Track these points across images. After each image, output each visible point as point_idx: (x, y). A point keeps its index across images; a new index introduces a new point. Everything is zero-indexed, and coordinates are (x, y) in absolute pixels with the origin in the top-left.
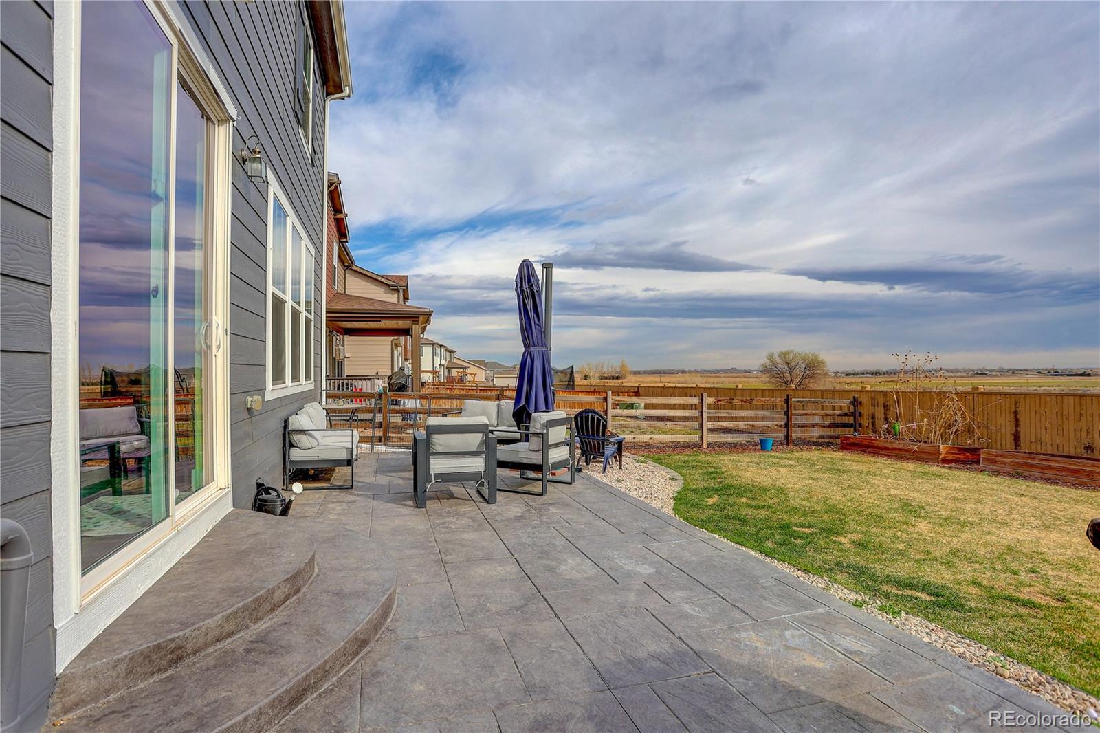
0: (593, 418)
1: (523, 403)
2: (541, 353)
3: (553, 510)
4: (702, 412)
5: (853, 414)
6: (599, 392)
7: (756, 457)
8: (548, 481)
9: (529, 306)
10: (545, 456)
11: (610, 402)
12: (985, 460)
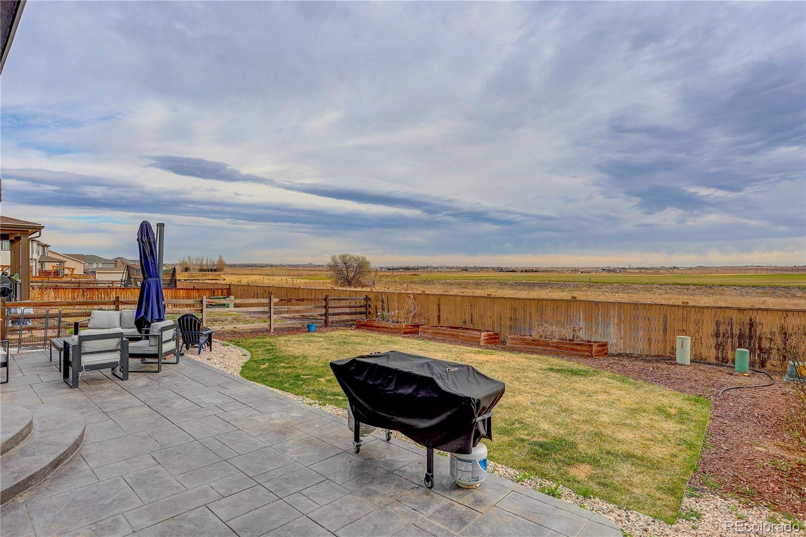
0: (191, 320)
1: (142, 314)
2: (155, 282)
3: (166, 379)
4: (270, 308)
5: (366, 306)
6: (198, 289)
7: (302, 337)
8: (162, 363)
9: (148, 251)
10: (160, 348)
11: (205, 304)
12: (421, 331)
